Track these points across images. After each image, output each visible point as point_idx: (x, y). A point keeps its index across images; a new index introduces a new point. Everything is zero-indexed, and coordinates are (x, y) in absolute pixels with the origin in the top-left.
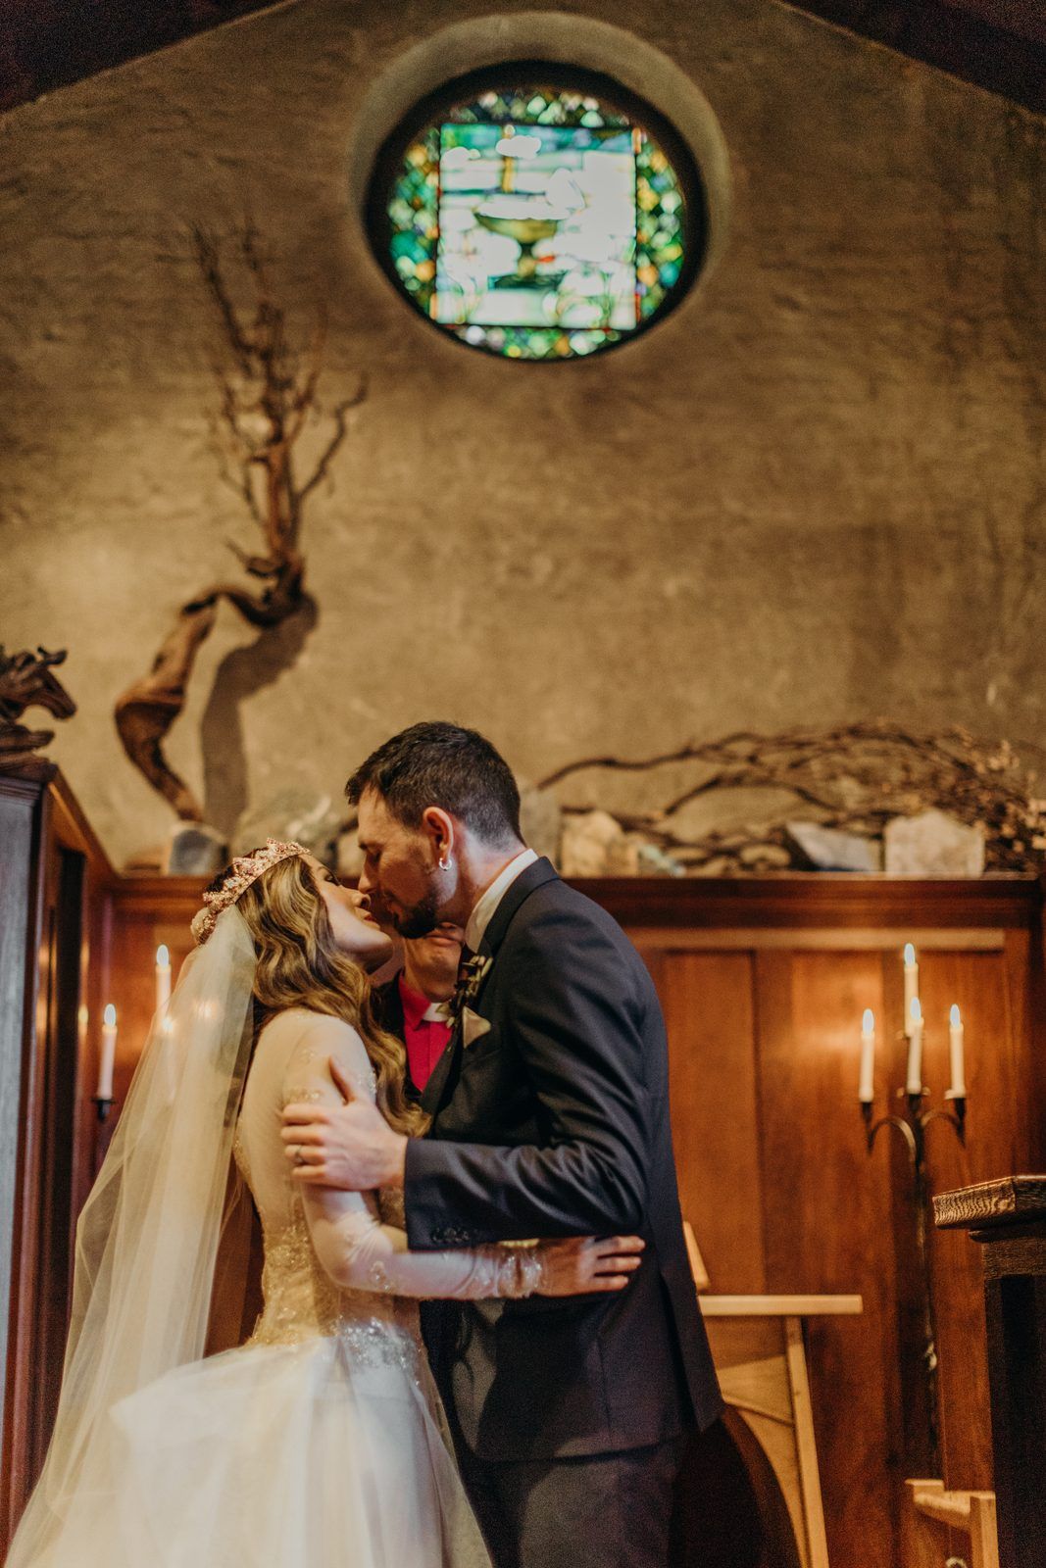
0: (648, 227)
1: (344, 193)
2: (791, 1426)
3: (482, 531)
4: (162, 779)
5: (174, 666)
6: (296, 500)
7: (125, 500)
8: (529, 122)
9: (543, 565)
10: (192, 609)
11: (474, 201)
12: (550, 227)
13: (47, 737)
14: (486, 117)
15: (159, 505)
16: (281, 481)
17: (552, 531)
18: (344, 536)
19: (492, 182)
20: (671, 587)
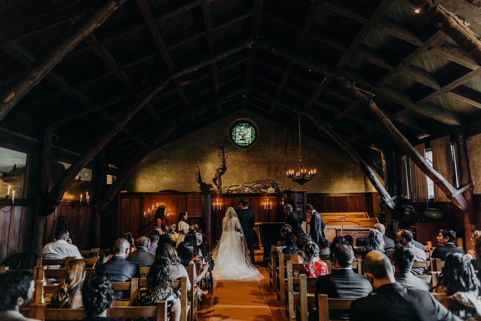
0: (253, 134)
1: (228, 134)
2: (258, 231)
3: (239, 162)
4: (216, 184)
5: (217, 176)
6: (225, 160)
7: (212, 160)
8: (243, 126)
9: (244, 165)
10: (217, 170)
11: (238, 133)
12: (245, 135)
14: (239, 126)
15: (215, 160)
16: (224, 158)
17: (245, 162)
18: (229, 162)
19: (240, 131)
20: (254, 166)
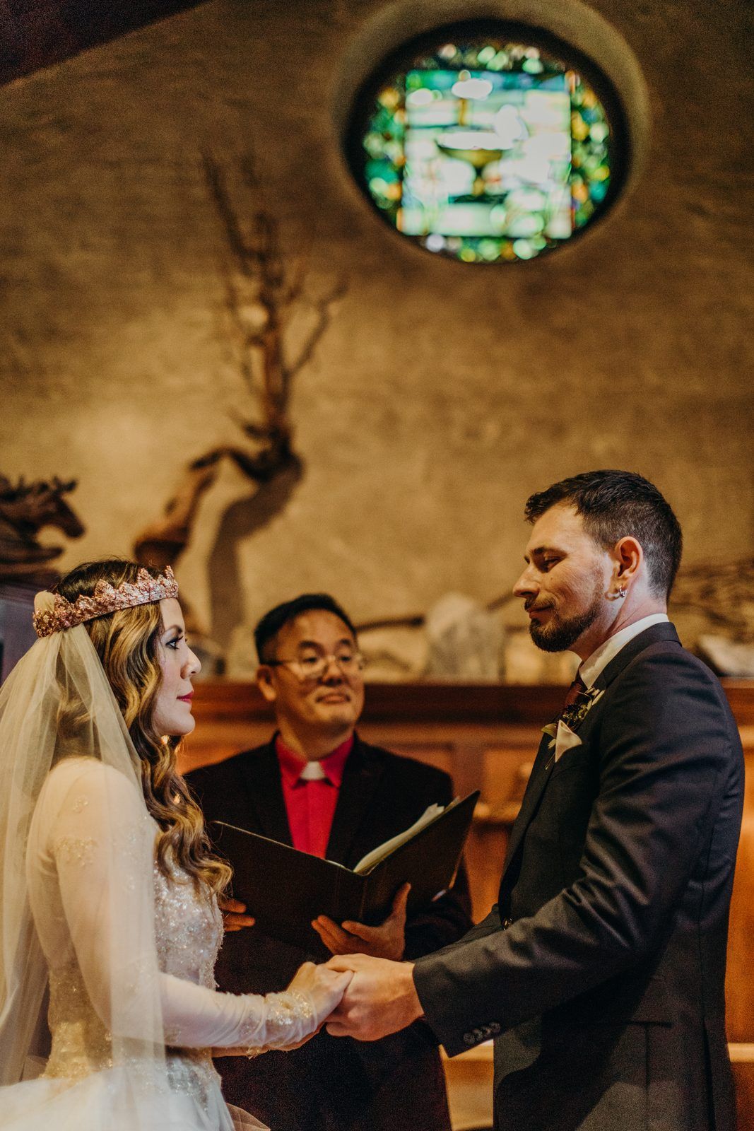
0: (580, 151)
1: (327, 126)
3: (440, 402)
5: (182, 510)
6: (287, 377)
7: (148, 378)
8: (482, 68)
9: (491, 430)
10: (200, 464)
11: (432, 134)
12: (498, 154)
13: (57, 552)
14: (445, 65)
15: (174, 382)
16: (274, 358)
17: (500, 401)
18: (326, 406)
19: (448, 119)
